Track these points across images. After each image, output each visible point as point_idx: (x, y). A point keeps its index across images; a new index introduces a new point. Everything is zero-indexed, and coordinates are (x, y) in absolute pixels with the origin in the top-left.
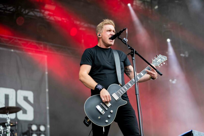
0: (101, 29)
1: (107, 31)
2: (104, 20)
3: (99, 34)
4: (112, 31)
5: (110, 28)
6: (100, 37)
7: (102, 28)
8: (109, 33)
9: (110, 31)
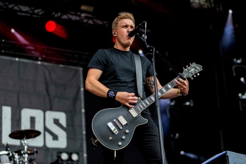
0: (116, 26)
1: (123, 27)
2: (120, 14)
3: (114, 32)
4: (129, 27)
5: (126, 24)
6: (116, 35)
7: (117, 23)
8: (125, 30)
9: (126, 26)
